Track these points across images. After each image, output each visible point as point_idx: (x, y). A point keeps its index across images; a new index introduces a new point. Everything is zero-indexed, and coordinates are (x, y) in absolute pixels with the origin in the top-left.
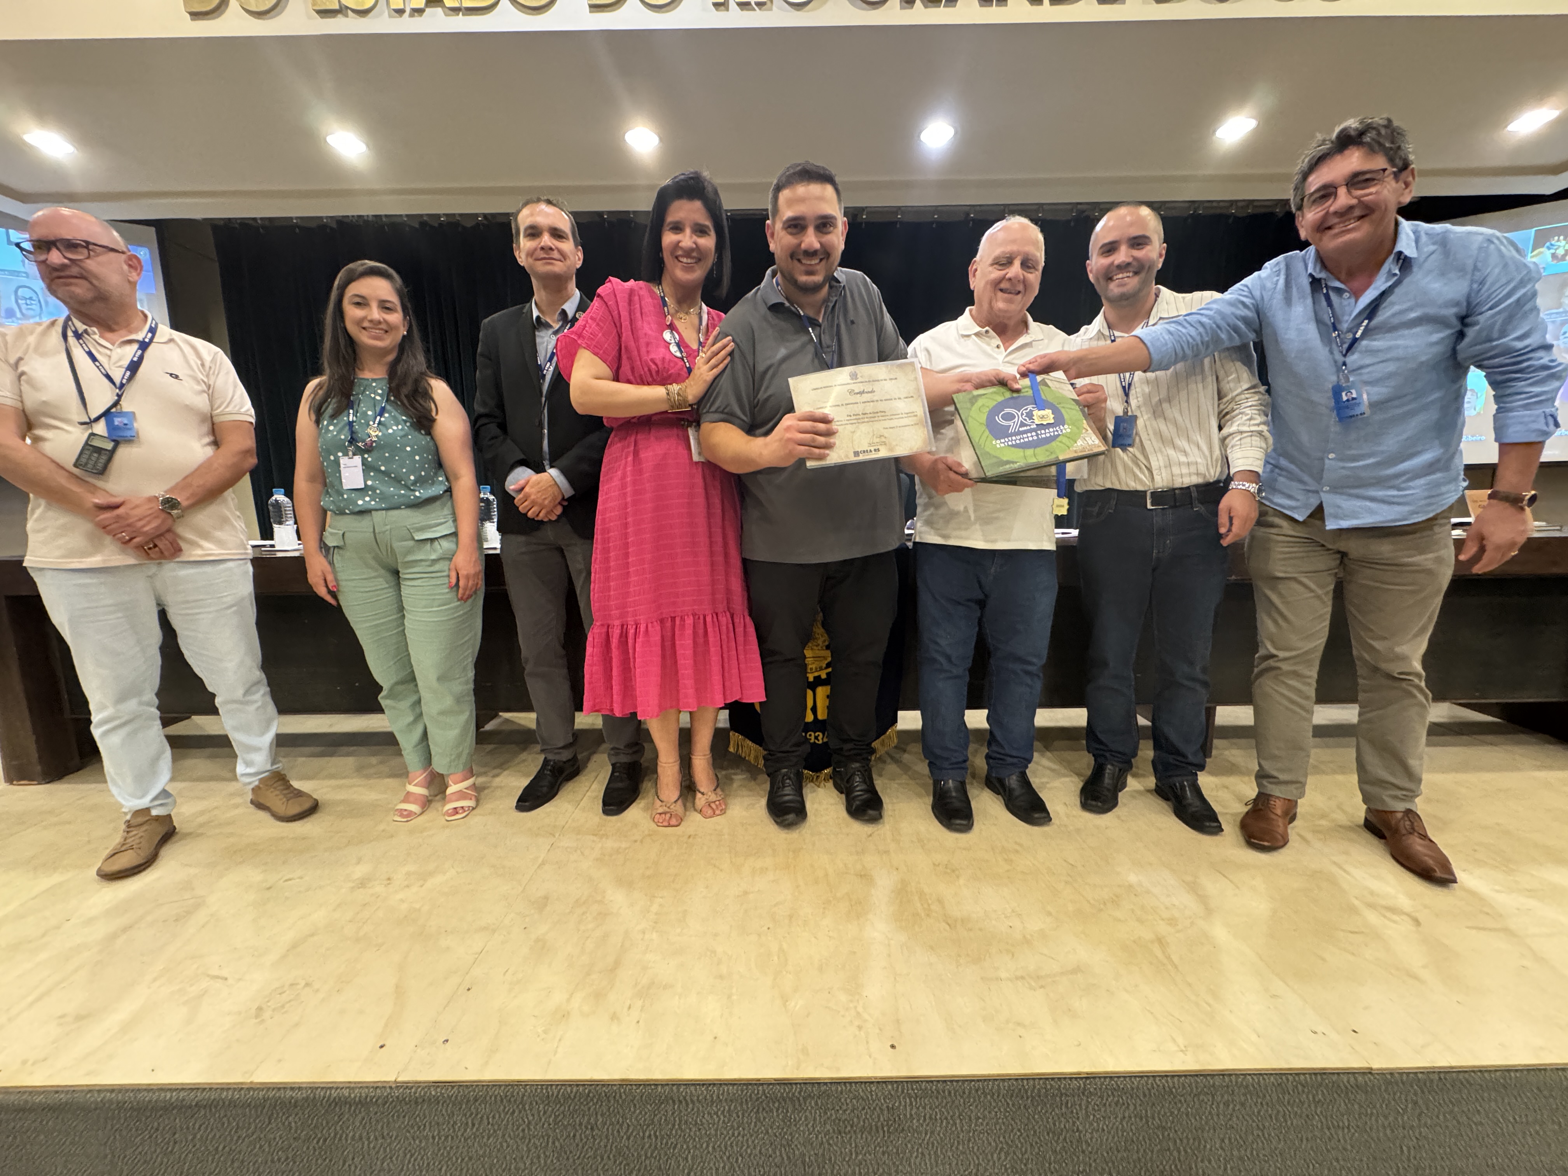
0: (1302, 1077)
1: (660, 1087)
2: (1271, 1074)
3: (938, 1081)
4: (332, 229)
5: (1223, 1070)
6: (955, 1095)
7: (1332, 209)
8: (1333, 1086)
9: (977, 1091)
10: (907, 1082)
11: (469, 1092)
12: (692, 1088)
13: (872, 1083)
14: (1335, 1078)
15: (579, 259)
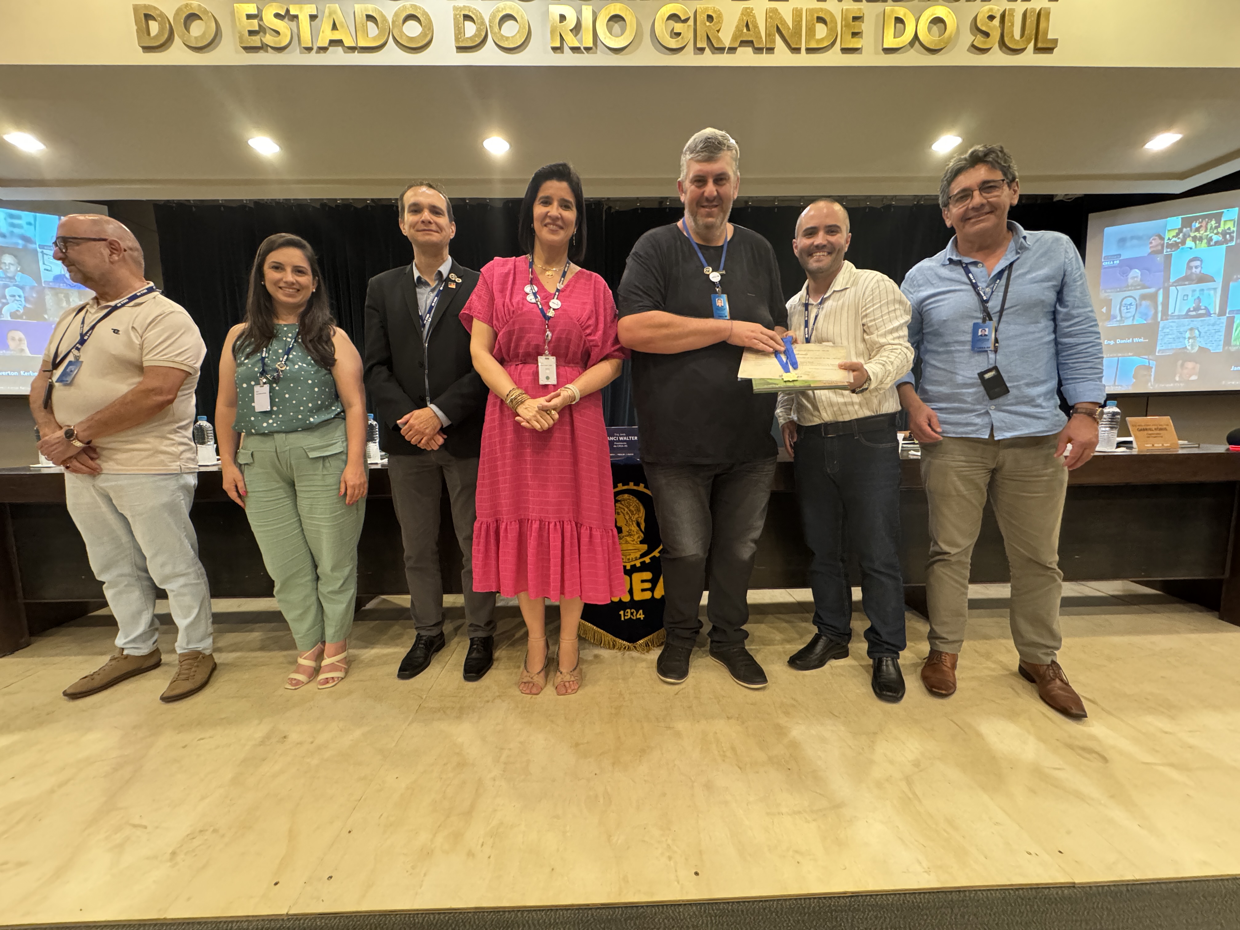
0: (1021, 892)
1: (507, 914)
2: (997, 890)
3: (733, 902)
4: (250, 208)
5: (959, 887)
6: (747, 914)
7: (971, 206)
8: (1045, 898)
9: (764, 909)
10: (708, 904)
11: (349, 922)
12: (534, 913)
13: (680, 905)
14: (1046, 891)
15: (453, 232)
